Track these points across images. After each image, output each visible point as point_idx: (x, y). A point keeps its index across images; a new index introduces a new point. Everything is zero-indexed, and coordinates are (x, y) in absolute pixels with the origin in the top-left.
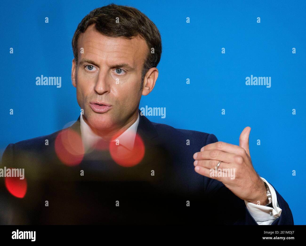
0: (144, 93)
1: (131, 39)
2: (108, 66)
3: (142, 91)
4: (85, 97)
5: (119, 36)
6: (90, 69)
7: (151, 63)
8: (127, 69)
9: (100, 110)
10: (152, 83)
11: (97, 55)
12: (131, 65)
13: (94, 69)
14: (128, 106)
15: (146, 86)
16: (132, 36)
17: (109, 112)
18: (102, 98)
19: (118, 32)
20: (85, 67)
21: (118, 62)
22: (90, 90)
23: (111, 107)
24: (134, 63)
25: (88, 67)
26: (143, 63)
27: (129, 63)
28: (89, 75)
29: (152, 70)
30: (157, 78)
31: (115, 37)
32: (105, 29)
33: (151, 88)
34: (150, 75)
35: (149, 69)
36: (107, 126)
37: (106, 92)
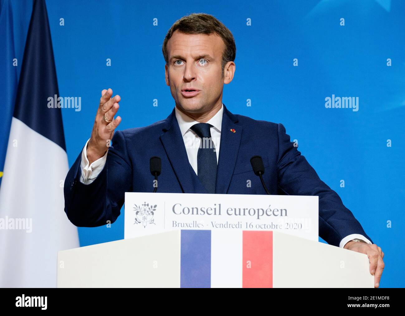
0: (226, 81)
1: (209, 35)
2: (193, 58)
3: (224, 79)
4: (177, 87)
5: (200, 33)
6: (179, 64)
7: (228, 57)
8: (209, 59)
9: (190, 95)
10: (231, 74)
11: (183, 50)
12: (211, 56)
13: (182, 63)
14: (213, 91)
15: (226, 76)
16: (210, 33)
17: (198, 96)
18: (190, 85)
19: (198, 30)
20: (174, 63)
21: (201, 53)
22: (180, 80)
23: (200, 91)
24: (214, 54)
25: (177, 62)
26: (221, 56)
27: (209, 54)
28: (178, 69)
29: (230, 63)
30: (234, 71)
31: (195, 34)
32: (187, 29)
33: (230, 78)
34: (229, 67)
35: (227, 62)
36: (198, 107)
37: (193, 79)
